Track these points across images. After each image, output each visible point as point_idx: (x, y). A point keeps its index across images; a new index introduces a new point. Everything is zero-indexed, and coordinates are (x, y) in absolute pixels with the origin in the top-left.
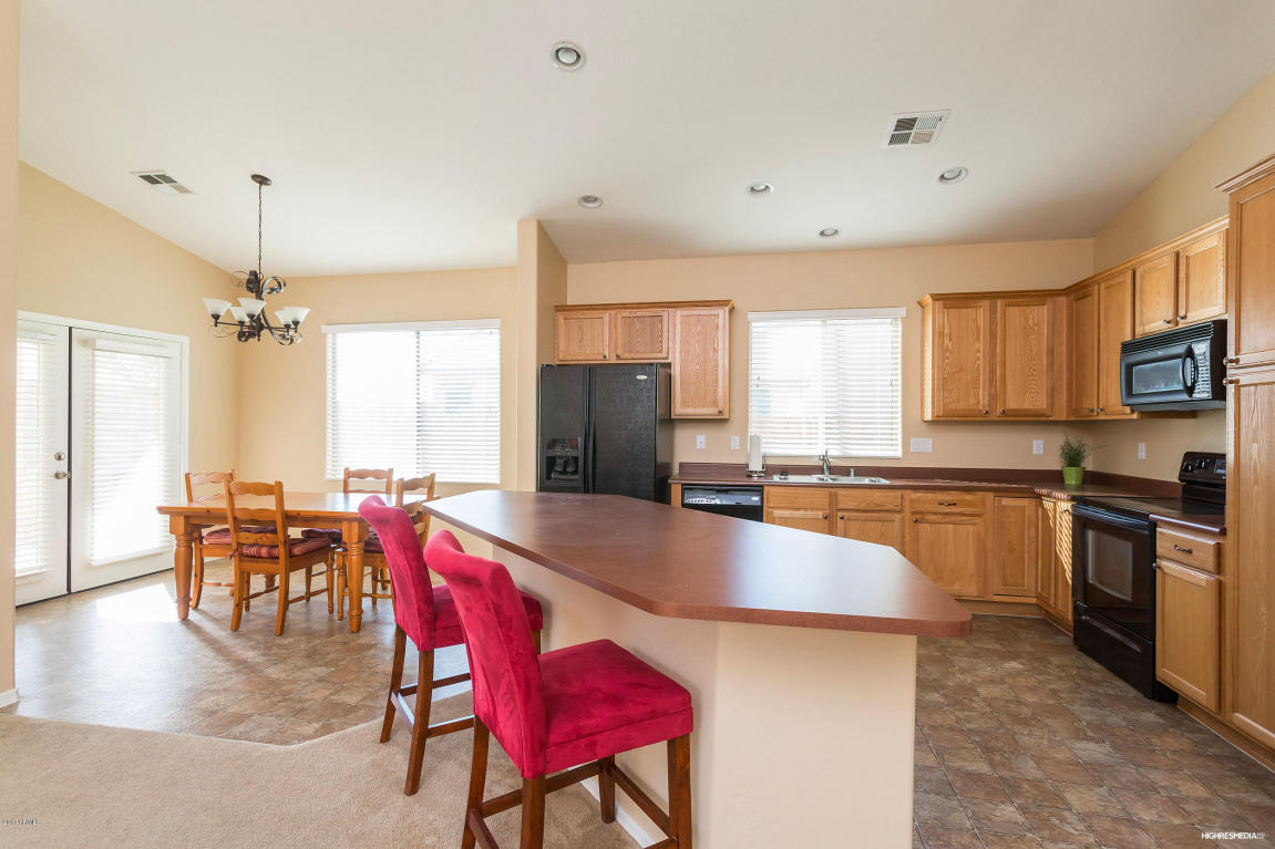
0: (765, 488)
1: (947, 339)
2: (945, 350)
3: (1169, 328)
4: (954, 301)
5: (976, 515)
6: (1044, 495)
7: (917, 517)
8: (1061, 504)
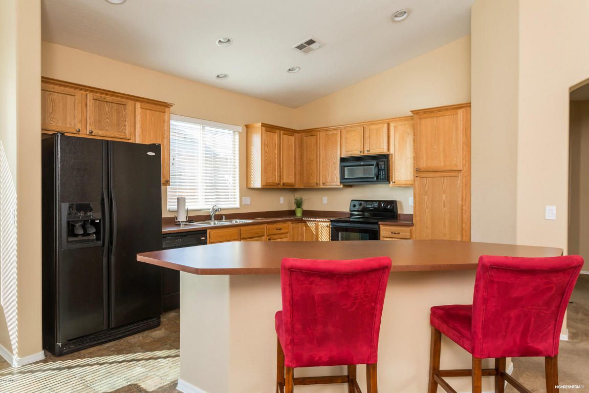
0: (208, 231)
1: (266, 147)
2: (266, 152)
3: (362, 154)
4: (269, 128)
5: (287, 233)
6: (309, 221)
7: (269, 237)
8: (321, 223)
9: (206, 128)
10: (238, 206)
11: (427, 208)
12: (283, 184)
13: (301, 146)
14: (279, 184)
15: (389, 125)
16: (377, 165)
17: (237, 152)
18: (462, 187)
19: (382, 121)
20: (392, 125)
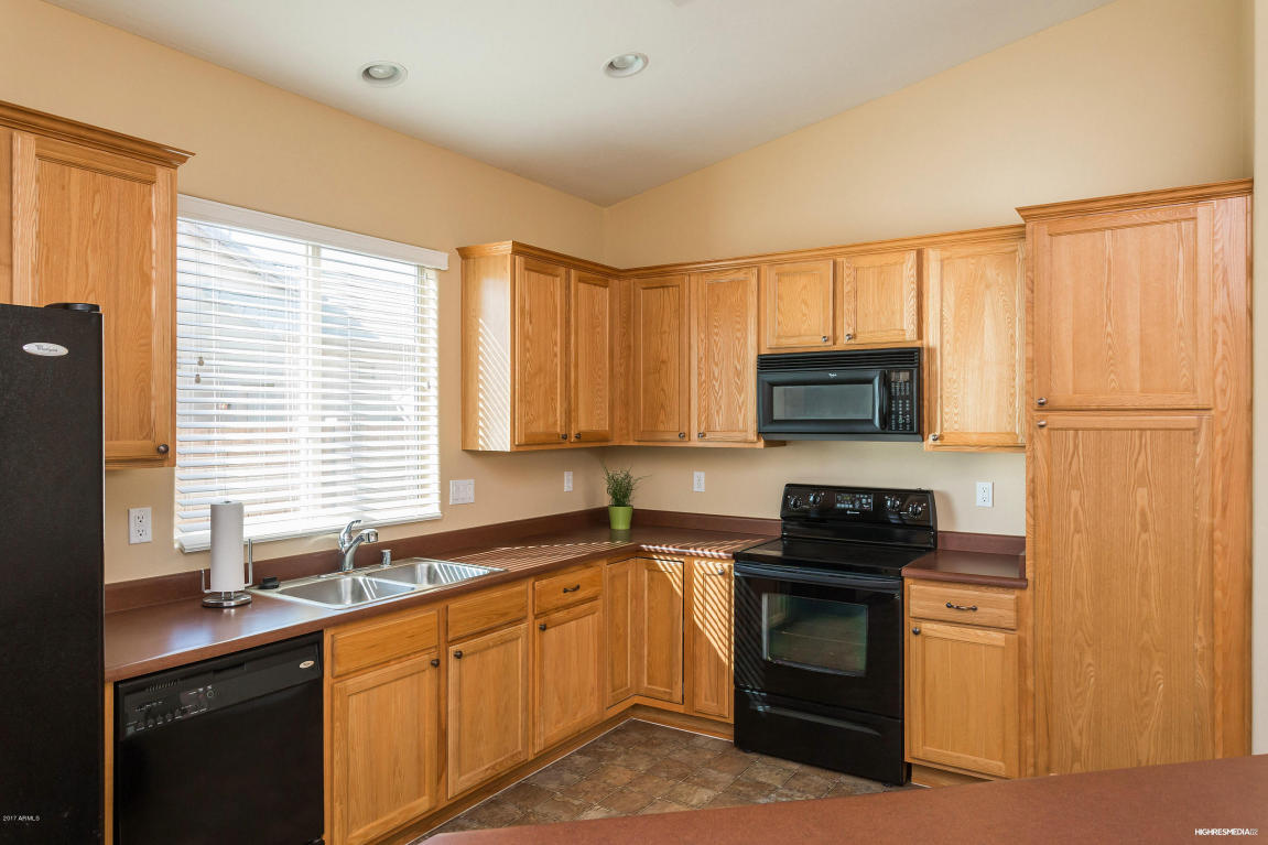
1: (527, 321)
2: (526, 337)
3: (830, 347)
4: (535, 259)
5: (594, 598)
6: (663, 553)
7: (542, 621)
8: (703, 563)
9: (325, 253)
10: (432, 509)
11: (1078, 531)
12: (578, 436)
13: (626, 319)
14: (565, 437)
15: (920, 254)
16: (886, 383)
17: (432, 335)
18: (1213, 466)
19: (896, 245)
20: (933, 257)
